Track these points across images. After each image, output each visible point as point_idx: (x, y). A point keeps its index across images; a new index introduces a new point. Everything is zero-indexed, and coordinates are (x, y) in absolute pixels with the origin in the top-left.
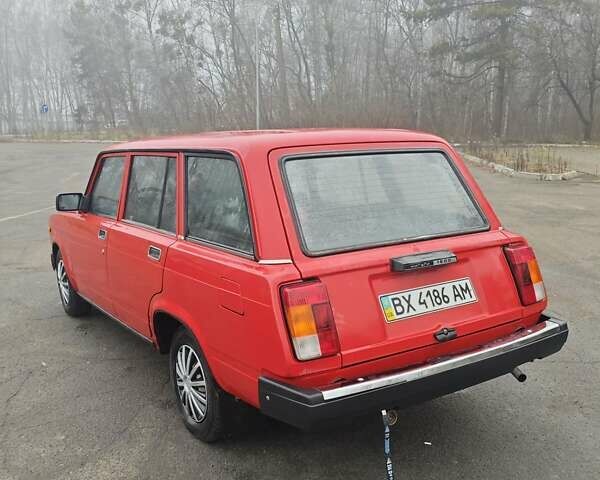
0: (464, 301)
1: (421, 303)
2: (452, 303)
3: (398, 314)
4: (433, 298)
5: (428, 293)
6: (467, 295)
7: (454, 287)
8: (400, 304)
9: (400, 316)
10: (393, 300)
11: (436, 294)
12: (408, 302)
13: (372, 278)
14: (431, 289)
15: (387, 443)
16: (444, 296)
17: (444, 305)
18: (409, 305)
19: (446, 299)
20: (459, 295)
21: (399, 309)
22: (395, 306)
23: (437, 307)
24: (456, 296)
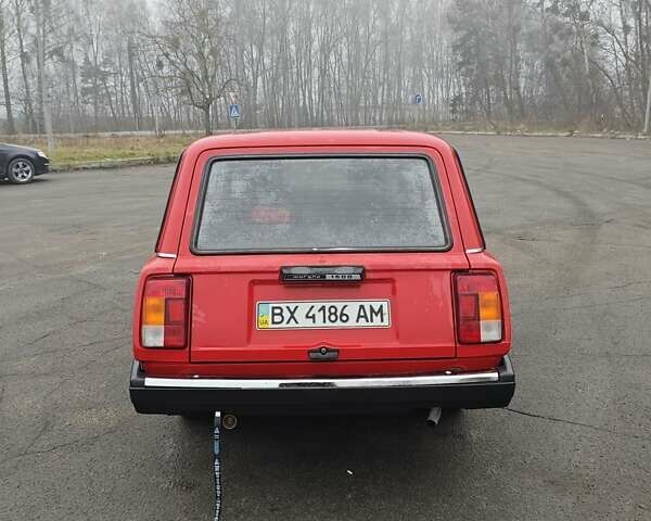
0: (370, 324)
1: (307, 317)
2: (352, 323)
3: (273, 323)
4: (327, 314)
5: (323, 308)
6: (377, 319)
7: (362, 307)
8: (281, 314)
9: (275, 326)
10: (273, 308)
11: (333, 310)
12: (292, 313)
13: (253, 283)
14: (327, 305)
15: (217, 444)
16: (342, 314)
17: (339, 324)
18: (292, 317)
19: (344, 318)
20: (365, 316)
21: (278, 319)
22: (274, 314)
23: (328, 324)
24: (359, 316)
